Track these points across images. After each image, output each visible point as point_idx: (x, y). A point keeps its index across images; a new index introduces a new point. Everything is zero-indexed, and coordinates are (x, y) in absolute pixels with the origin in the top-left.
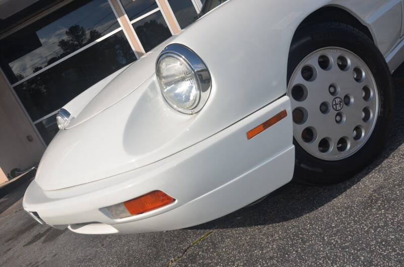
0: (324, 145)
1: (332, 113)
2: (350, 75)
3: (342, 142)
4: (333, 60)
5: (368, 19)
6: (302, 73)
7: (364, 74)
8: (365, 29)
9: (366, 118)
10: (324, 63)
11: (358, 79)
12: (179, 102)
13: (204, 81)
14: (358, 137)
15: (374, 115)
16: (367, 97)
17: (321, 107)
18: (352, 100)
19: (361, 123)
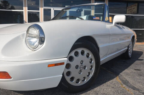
0: (72, 79)
1: (79, 69)
2: (89, 60)
3: (78, 80)
4: (86, 53)
5: (100, 46)
6: (75, 53)
7: (93, 61)
8: (98, 48)
9: (88, 76)
10: (83, 53)
11: (91, 62)
12: (30, 44)
13: (42, 41)
14: (83, 81)
15: (91, 75)
16: (91, 69)
17: (76, 66)
18: (86, 68)
19: (86, 76)
